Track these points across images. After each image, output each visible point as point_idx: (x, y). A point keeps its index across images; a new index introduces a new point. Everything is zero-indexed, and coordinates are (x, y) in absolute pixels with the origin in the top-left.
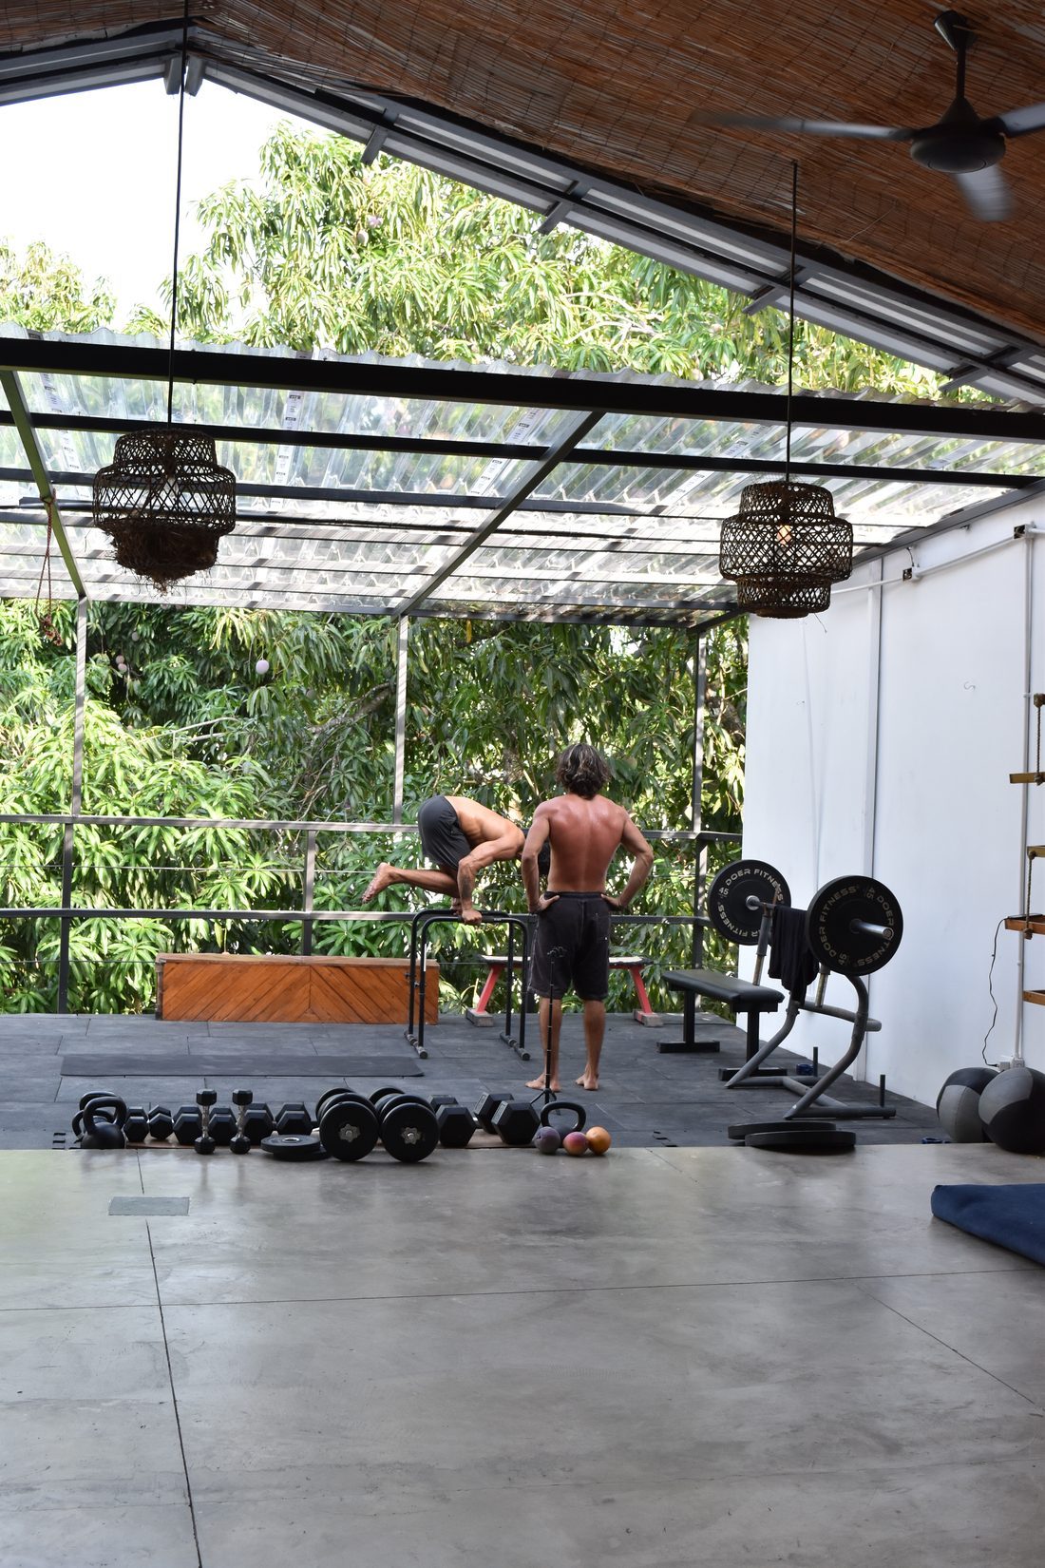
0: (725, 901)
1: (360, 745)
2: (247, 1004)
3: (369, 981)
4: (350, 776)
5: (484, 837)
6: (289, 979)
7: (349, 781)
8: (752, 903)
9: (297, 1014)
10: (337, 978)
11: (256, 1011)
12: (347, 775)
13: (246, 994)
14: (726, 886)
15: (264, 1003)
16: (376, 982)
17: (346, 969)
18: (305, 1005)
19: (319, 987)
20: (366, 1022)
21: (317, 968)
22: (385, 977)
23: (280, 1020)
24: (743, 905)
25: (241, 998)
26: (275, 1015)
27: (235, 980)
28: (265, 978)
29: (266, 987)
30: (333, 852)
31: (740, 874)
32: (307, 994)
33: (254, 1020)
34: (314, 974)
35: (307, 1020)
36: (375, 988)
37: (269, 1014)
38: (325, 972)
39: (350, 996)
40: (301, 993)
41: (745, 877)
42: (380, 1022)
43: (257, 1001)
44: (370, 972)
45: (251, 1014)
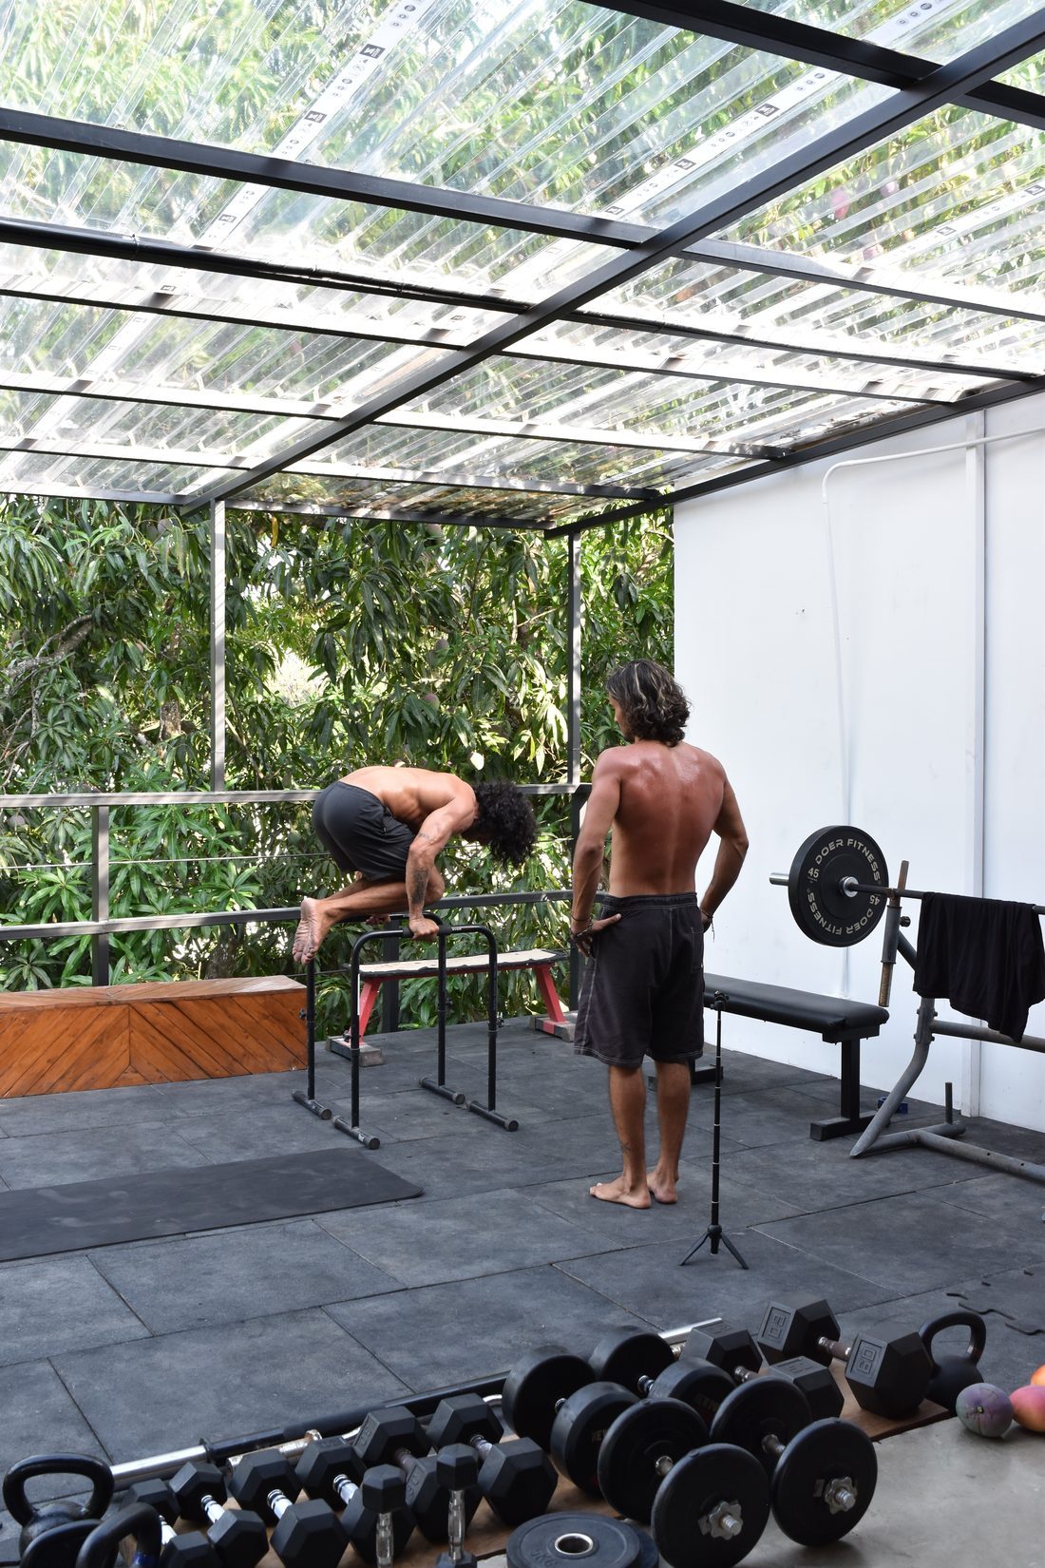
0: (816, 887)
1: (70, 690)
2: (37, 1068)
3: (210, 1018)
4: (61, 730)
5: (426, 808)
6: (100, 1026)
7: (60, 735)
8: (851, 887)
9: (112, 1076)
10: (166, 1018)
11: (52, 1077)
12: (56, 728)
13: (37, 1054)
14: (816, 866)
15: (64, 1064)
16: (223, 1019)
17: (180, 1004)
18: (124, 1062)
19: (143, 1033)
20: (212, 1077)
21: (135, 1005)
22: (234, 1011)
23: (88, 1086)
24: (839, 890)
25: (29, 1061)
26: (81, 1082)
27: (18, 1035)
28: (64, 1027)
29: (66, 1040)
30: (49, 826)
31: (832, 846)
32: (125, 1046)
33: (50, 1090)
34: (135, 1016)
35: (129, 1083)
36: (222, 1027)
37: (71, 1081)
38: (150, 1011)
39: (187, 1042)
40: (117, 1045)
41: (838, 850)
42: (231, 1074)
43: (52, 1062)
44: (213, 1006)
45: (45, 1083)
